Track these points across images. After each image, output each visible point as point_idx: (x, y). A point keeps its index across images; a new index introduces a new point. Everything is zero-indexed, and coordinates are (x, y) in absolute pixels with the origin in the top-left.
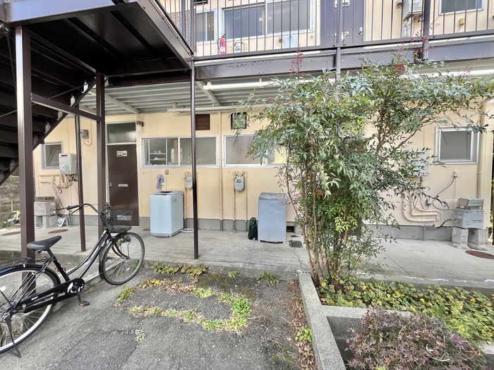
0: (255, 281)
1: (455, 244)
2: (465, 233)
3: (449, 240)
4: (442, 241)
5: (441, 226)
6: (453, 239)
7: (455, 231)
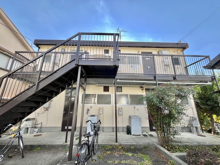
0: (142, 149)
1: (193, 133)
2: (195, 128)
3: (191, 132)
4: (188, 132)
5: (187, 127)
6: (192, 131)
7: (191, 128)
